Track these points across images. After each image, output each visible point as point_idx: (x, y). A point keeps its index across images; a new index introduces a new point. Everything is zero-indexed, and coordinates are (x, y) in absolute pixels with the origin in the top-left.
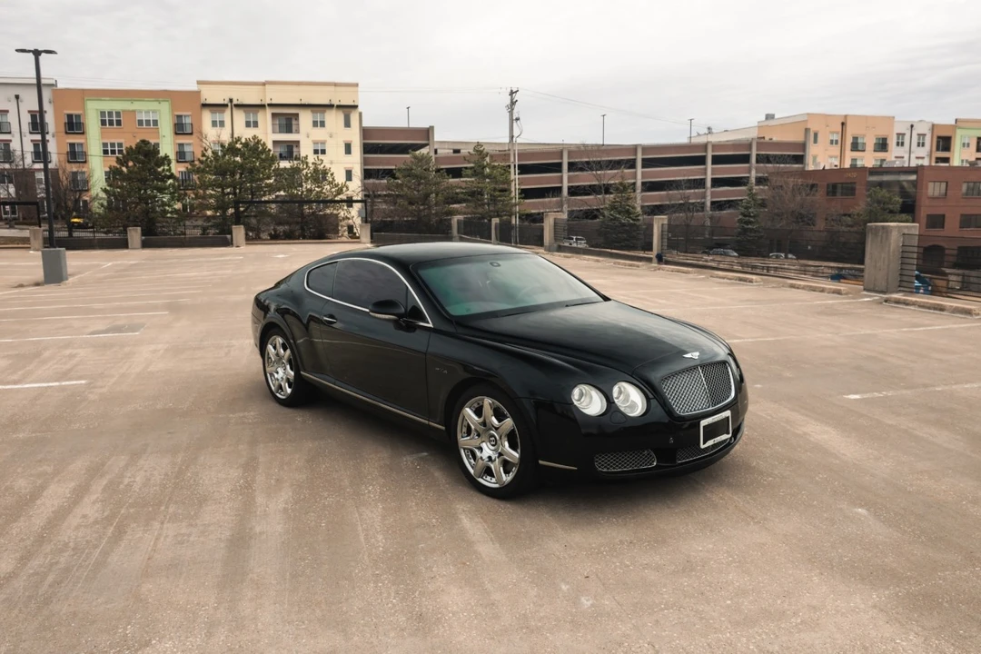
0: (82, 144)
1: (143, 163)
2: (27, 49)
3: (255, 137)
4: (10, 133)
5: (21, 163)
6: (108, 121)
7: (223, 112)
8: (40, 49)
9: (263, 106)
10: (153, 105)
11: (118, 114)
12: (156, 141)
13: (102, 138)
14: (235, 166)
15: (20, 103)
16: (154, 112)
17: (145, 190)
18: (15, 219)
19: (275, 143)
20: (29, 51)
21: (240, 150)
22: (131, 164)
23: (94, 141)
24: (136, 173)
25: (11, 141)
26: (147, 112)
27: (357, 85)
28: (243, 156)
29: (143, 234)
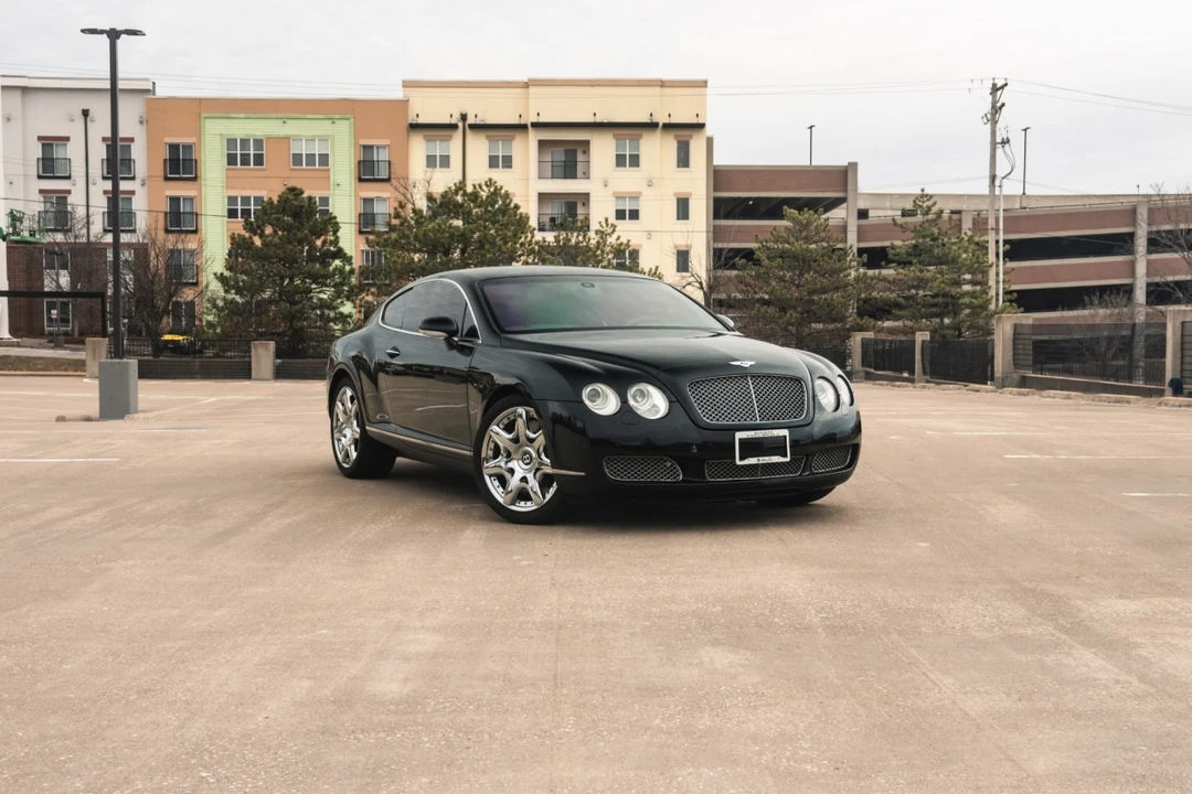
0: (191, 199)
1: (288, 228)
2: (99, 28)
3: (490, 183)
4: (69, 178)
5: (84, 231)
6: (242, 156)
7: (449, 138)
8: (119, 28)
9: (522, 127)
10: (320, 128)
11: (259, 143)
12: (323, 193)
13: (228, 187)
14: (452, 236)
15: (89, 123)
16: (323, 139)
17: (291, 279)
18: (66, 334)
19: (543, 198)
20: (102, 32)
21: (461, 206)
22: (269, 230)
23: (213, 192)
24: (275, 245)
25: (69, 192)
26: (311, 140)
27: (704, 84)
28: (467, 216)
29: (278, 355)
